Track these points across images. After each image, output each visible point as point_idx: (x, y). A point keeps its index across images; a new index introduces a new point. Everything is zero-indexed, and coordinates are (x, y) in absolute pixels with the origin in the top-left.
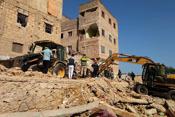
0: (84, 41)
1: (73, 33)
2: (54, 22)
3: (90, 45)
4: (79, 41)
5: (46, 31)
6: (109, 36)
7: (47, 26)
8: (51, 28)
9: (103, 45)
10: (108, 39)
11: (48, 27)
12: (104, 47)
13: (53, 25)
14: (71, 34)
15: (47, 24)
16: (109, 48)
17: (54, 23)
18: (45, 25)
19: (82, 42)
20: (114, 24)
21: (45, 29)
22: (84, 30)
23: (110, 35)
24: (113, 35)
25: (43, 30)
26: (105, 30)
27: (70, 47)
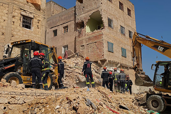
0: (84, 38)
1: (69, 27)
2: (35, 13)
3: (91, 42)
4: (77, 38)
5: (23, 26)
6: (119, 28)
7: (24, 19)
8: (31, 21)
9: (111, 41)
10: (119, 31)
11: (26, 20)
12: (112, 44)
13: (32, 17)
14: (67, 29)
15: (24, 17)
16: (121, 46)
17: (35, 15)
18: (22, 18)
19: (81, 39)
20: (129, 10)
21: (21, 23)
22: (83, 23)
23: (121, 26)
24: (128, 26)
25: (18, 24)
26: (114, 20)
27: (66, 47)
